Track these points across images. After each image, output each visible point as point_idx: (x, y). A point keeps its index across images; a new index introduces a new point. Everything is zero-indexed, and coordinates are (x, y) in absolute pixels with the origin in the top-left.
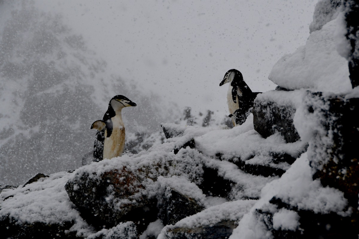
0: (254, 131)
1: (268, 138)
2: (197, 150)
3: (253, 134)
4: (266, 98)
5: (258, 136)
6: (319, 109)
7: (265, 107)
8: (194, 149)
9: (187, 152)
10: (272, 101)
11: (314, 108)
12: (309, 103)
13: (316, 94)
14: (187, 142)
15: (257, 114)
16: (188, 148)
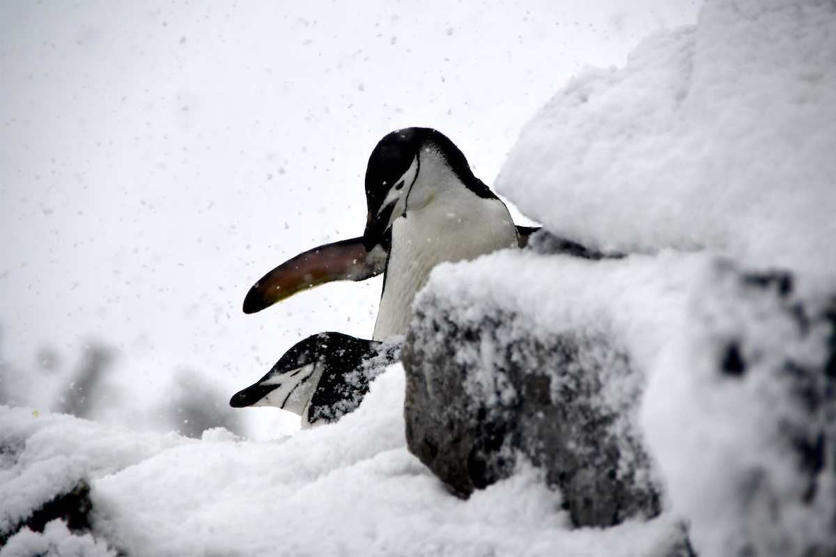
0: (404, 455)
1: (477, 495)
2: (103, 544)
3: (396, 473)
4: (476, 291)
5: (426, 485)
6: (774, 361)
7: (471, 336)
8: (87, 538)
9: (52, 549)
10: (508, 307)
11: (746, 352)
12: (725, 325)
13: (760, 281)
14: (52, 497)
15: (427, 368)
16: (57, 528)
